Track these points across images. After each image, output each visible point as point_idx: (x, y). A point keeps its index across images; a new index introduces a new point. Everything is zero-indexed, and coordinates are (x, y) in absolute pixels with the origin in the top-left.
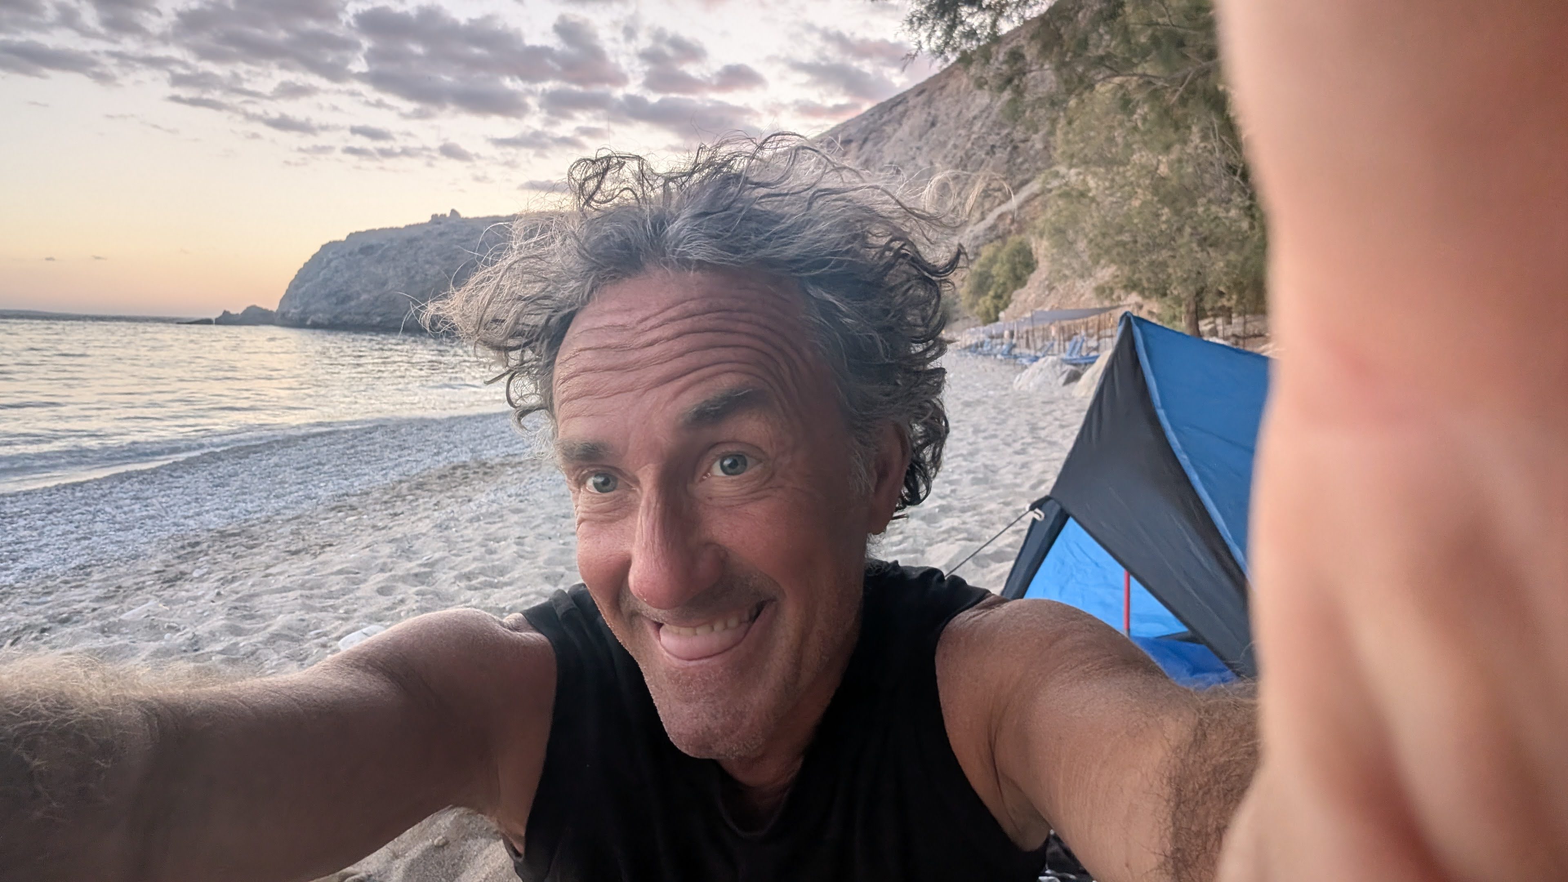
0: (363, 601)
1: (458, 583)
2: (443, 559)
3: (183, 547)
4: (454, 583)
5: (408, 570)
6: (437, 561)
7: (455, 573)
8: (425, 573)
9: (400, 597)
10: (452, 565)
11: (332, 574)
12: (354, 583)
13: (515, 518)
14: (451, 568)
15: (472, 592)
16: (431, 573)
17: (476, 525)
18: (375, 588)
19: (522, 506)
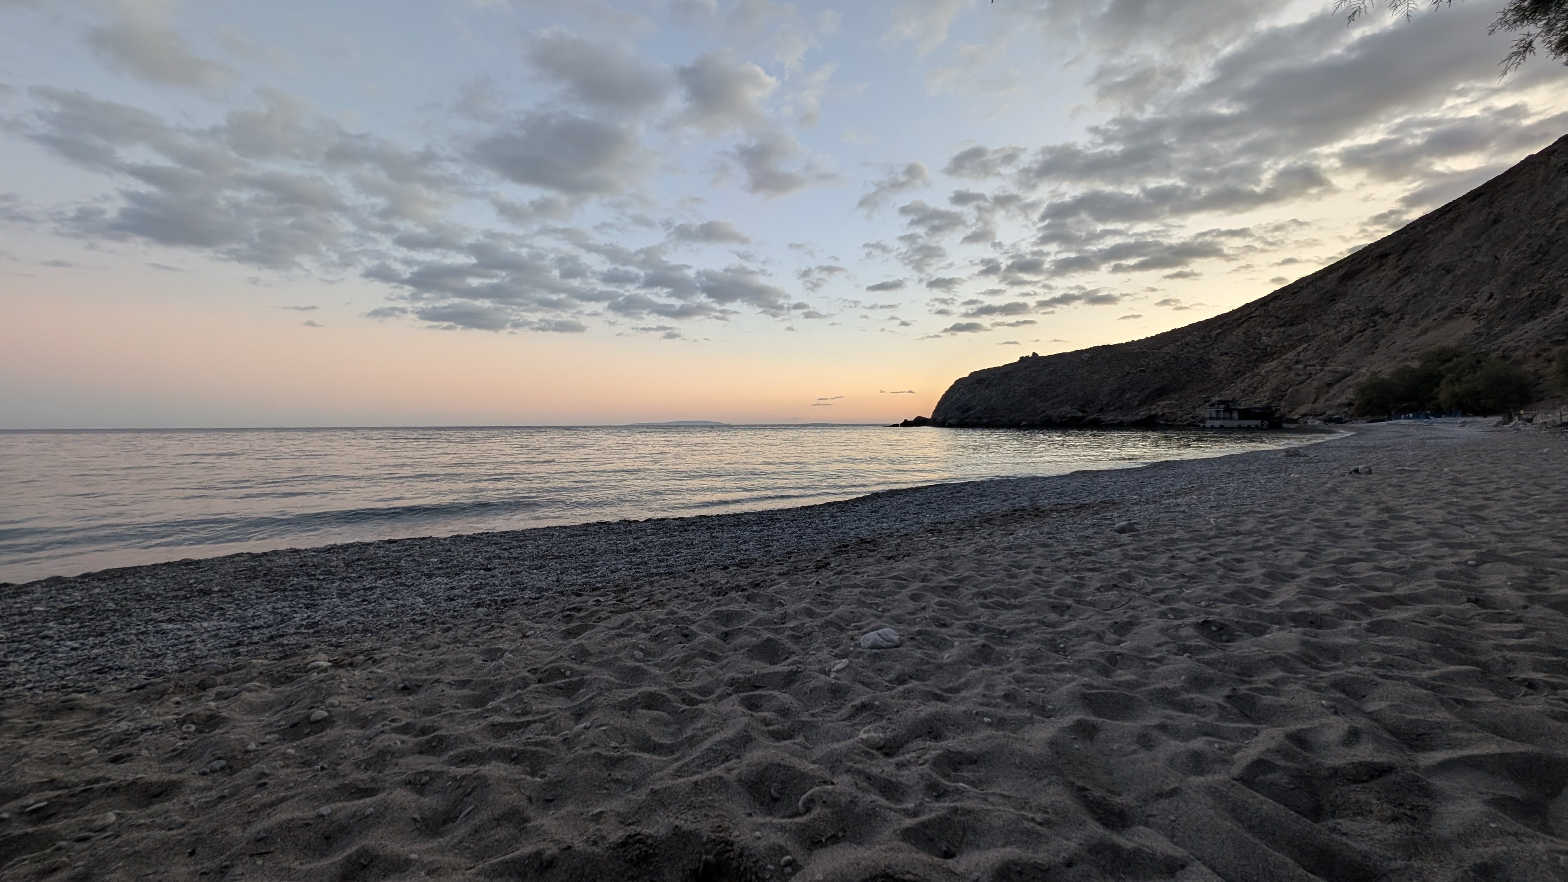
0: (896, 603)
1: (975, 600)
2: (970, 577)
3: (840, 547)
4: (972, 599)
5: (940, 582)
6: (964, 579)
7: (976, 590)
8: (952, 587)
9: (923, 605)
10: (976, 583)
11: (889, 578)
12: (900, 588)
13: (1040, 551)
14: (975, 586)
15: (983, 610)
16: (957, 587)
17: (1007, 552)
18: (909, 593)
19: (1050, 542)
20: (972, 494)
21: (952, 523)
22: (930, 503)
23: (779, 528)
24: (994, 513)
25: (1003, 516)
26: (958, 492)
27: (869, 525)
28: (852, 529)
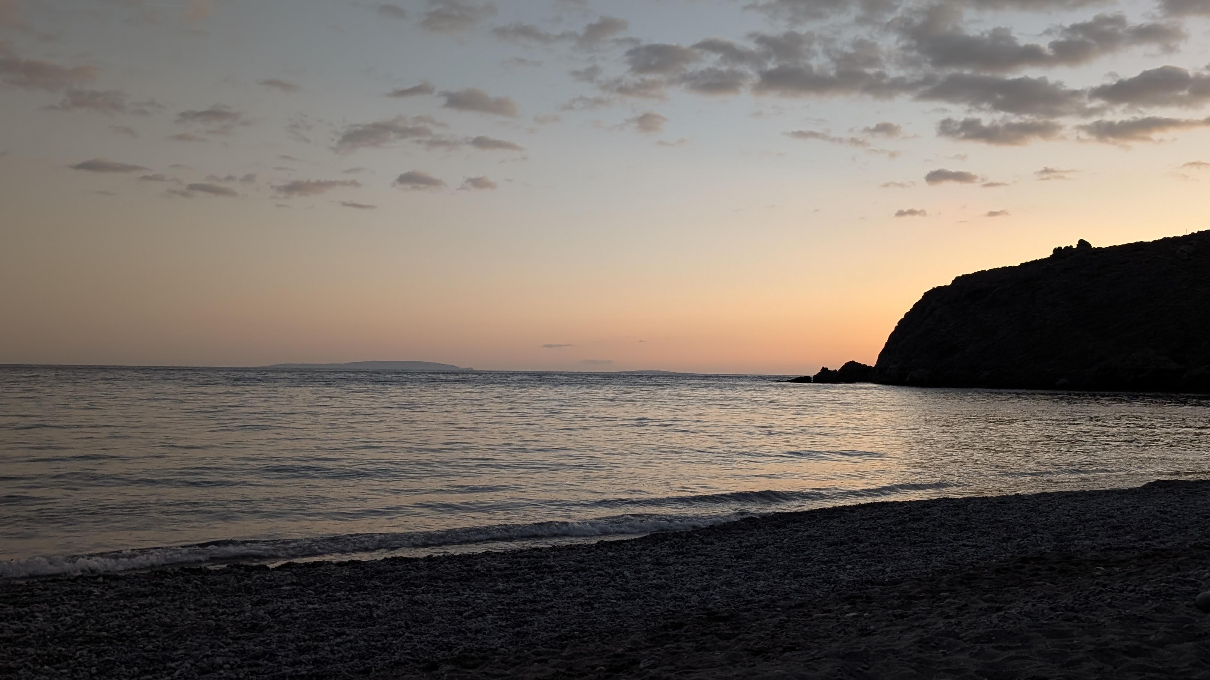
20: (942, 525)
21: (896, 583)
22: (857, 541)
23: (551, 586)
24: (982, 563)
25: (998, 571)
26: (915, 520)
27: (729, 584)
28: (693, 591)
